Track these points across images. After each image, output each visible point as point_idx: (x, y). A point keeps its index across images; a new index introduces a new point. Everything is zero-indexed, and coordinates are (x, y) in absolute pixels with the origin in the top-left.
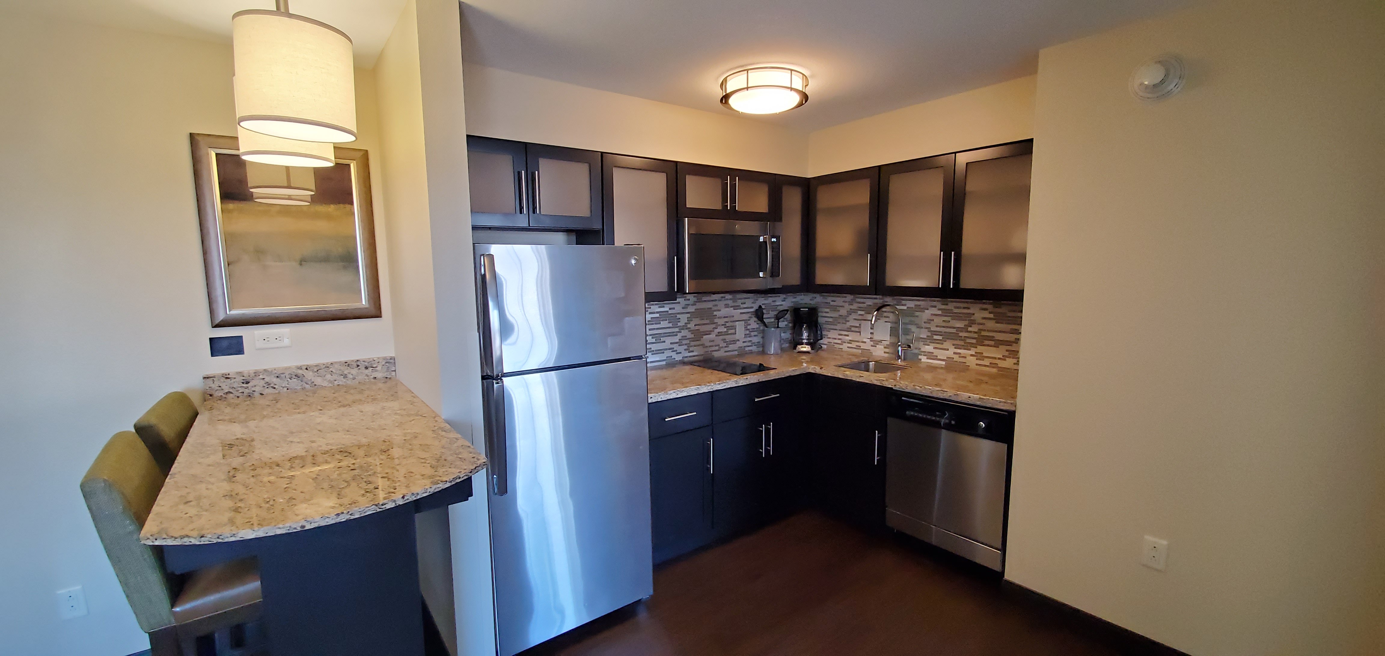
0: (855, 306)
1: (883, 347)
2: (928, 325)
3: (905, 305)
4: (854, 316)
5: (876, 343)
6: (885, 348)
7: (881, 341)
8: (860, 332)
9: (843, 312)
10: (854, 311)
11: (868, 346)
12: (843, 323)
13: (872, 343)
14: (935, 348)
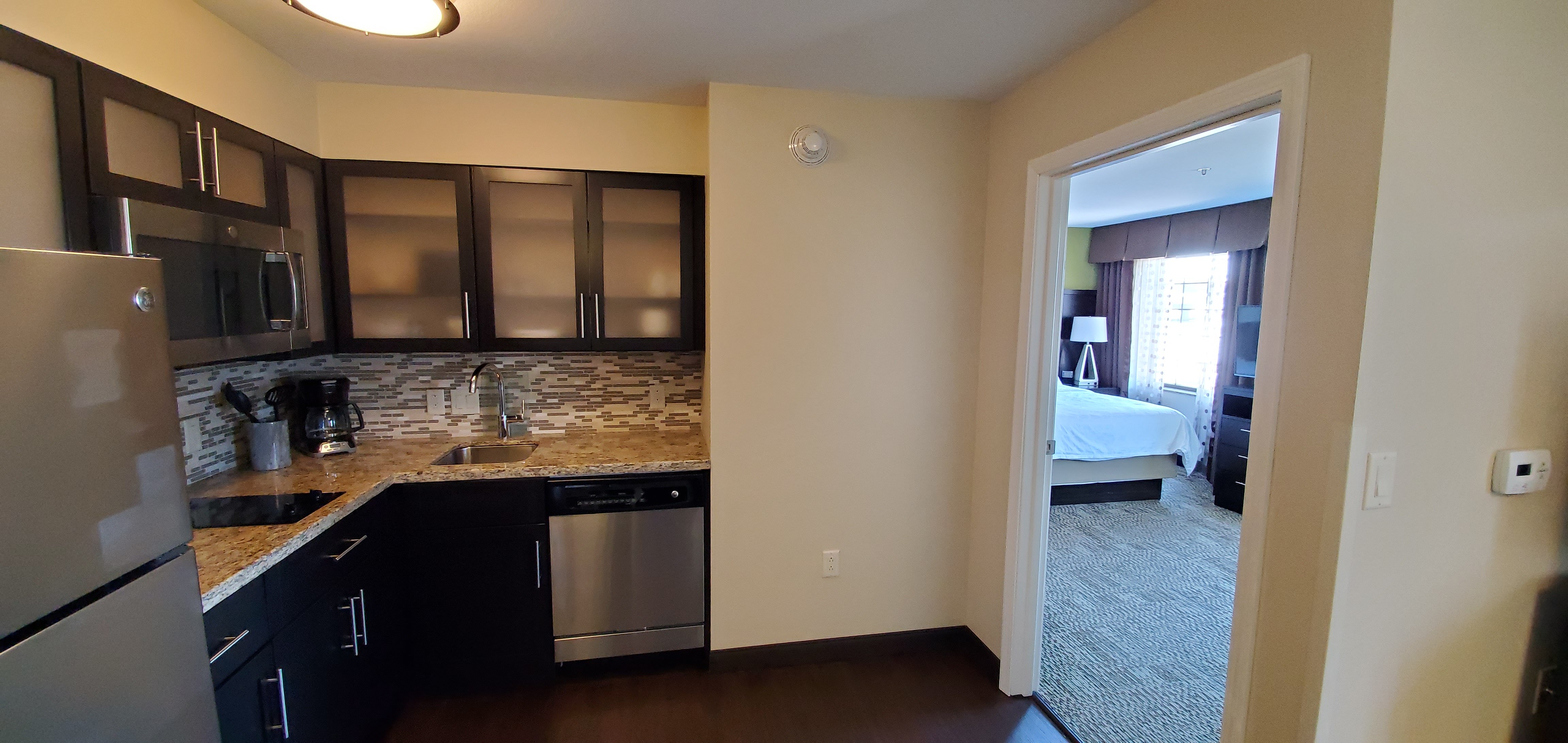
0: (411, 369)
1: (469, 423)
2: (536, 387)
3: (501, 363)
4: (410, 384)
5: (455, 420)
6: (472, 424)
7: (465, 416)
8: (426, 407)
9: (389, 380)
10: (413, 377)
11: (442, 424)
12: (388, 397)
13: (449, 421)
14: (549, 415)
